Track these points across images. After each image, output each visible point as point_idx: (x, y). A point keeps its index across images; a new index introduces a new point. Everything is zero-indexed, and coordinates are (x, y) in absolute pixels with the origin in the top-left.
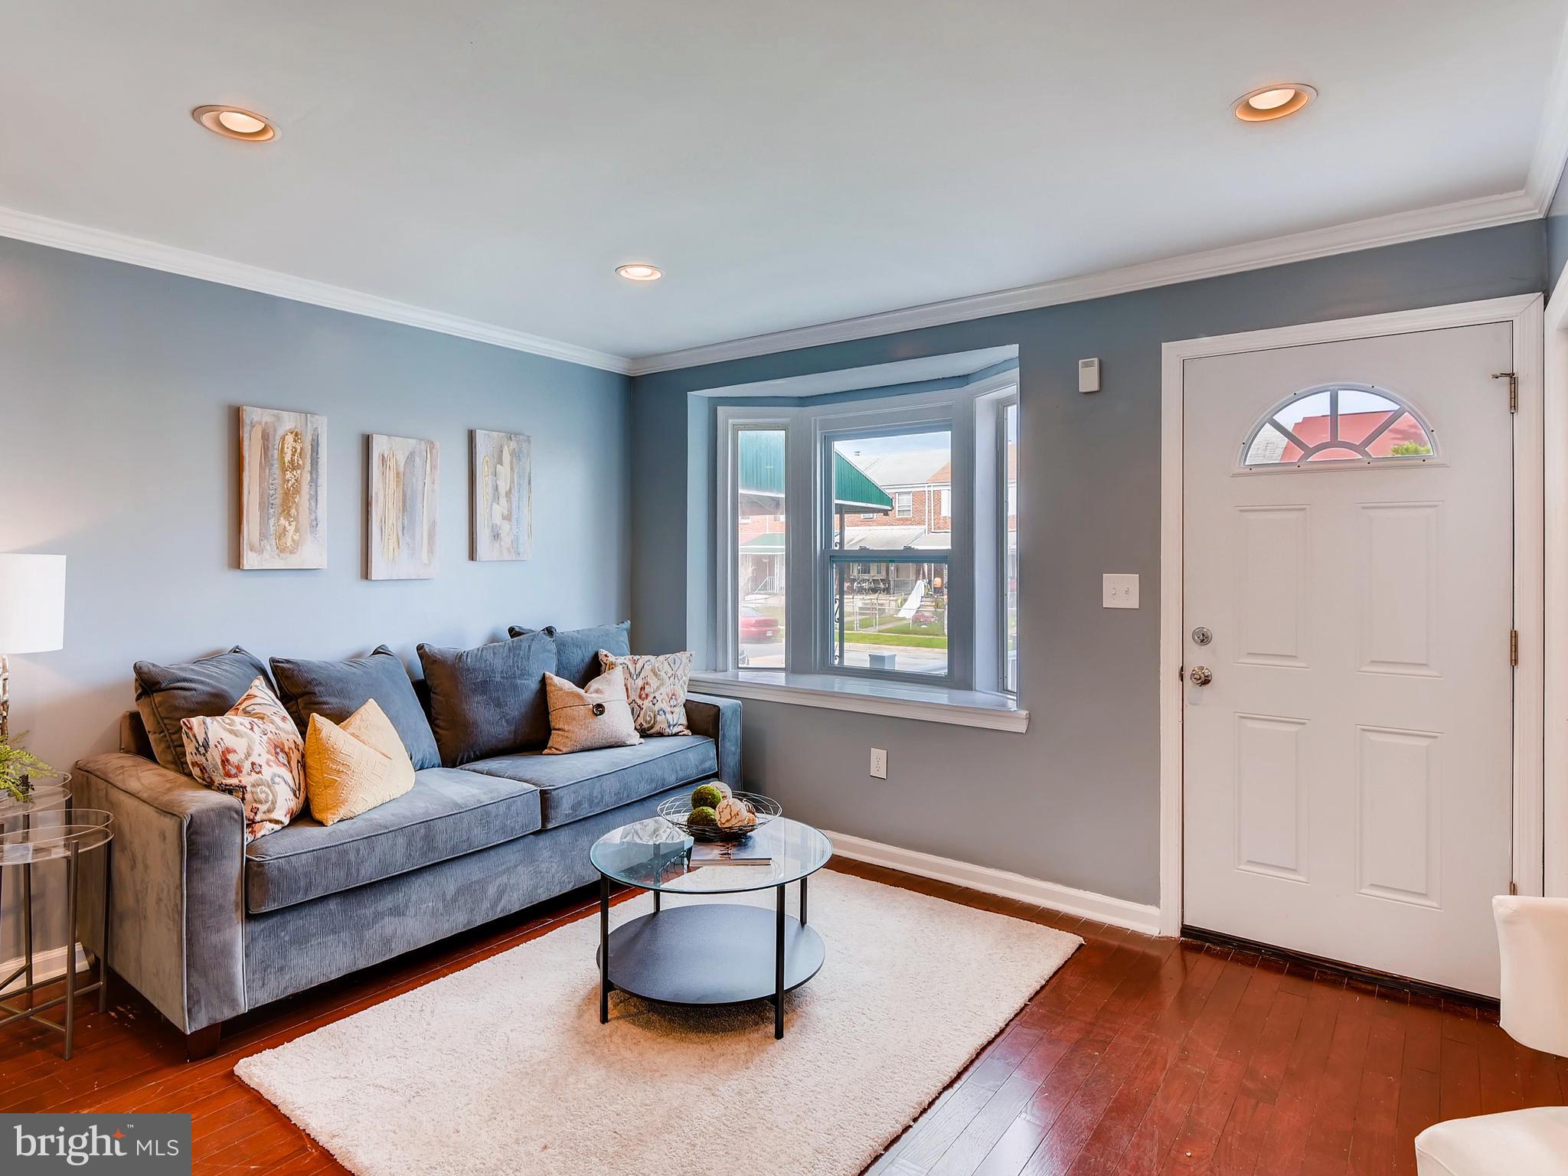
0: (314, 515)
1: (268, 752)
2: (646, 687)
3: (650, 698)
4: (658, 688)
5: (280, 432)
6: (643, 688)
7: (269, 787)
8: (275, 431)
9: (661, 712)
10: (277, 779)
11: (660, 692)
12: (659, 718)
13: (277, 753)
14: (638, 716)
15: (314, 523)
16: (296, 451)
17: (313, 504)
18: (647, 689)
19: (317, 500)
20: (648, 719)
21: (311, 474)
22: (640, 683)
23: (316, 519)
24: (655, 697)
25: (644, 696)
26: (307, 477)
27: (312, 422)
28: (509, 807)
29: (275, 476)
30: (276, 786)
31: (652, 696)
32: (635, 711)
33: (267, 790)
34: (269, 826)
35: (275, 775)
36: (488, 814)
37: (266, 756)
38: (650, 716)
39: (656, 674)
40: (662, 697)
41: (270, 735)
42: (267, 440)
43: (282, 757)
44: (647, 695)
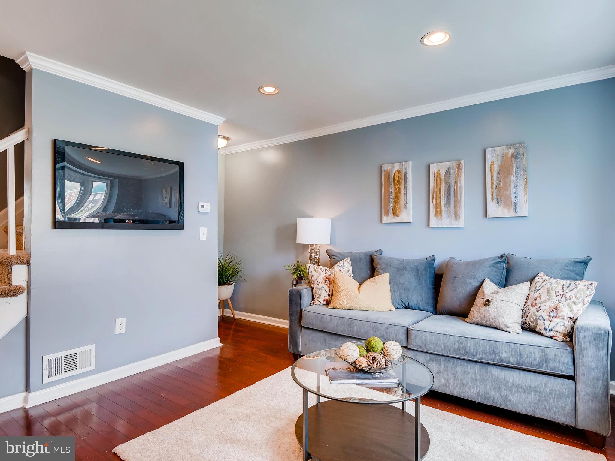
0: (406, 201)
1: (323, 279)
2: (538, 298)
3: (537, 307)
4: (545, 301)
5: (394, 172)
6: (535, 299)
7: (320, 290)
8: (392, 171)
9: (541, 318)
10: (322, 288)
11: (544, 304)
12: (539, 321)
13: (326, 280)
14: (527, 316)
15: (406, 205)
16: (399, 177)
17: (405, 197)
18: (538, 301)
19: (407, 195)
20: (532, 320)
21: (405, 185)
22: (537, 295)
23: (407, 203)
24: (540, 307)
25: (534, 304)
26: (403, 187)
27: (405, 165)
28: (387, 328)
29: (392, 188)
30: (322, 290)
31: (538, 305)
32: (524, 313)
33: (319, 291)
34: (317, 302)
35: (322, 287)
36: (376, 327)
37: (322, 280)
38: (533, 318)
39: (548, 292)
40: (545, 308)
41: (327, 274)
42: (390, 175)
43: (328, 282)
44: (536, 304)
